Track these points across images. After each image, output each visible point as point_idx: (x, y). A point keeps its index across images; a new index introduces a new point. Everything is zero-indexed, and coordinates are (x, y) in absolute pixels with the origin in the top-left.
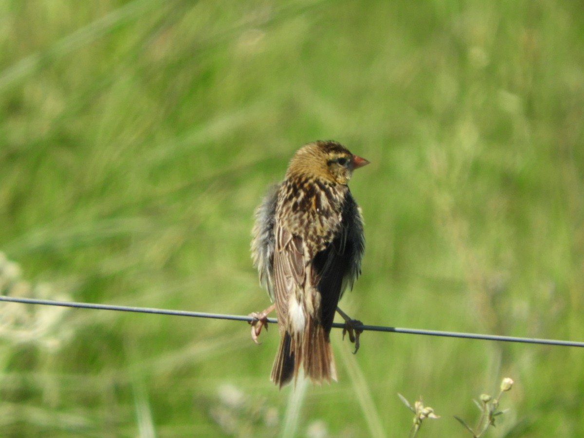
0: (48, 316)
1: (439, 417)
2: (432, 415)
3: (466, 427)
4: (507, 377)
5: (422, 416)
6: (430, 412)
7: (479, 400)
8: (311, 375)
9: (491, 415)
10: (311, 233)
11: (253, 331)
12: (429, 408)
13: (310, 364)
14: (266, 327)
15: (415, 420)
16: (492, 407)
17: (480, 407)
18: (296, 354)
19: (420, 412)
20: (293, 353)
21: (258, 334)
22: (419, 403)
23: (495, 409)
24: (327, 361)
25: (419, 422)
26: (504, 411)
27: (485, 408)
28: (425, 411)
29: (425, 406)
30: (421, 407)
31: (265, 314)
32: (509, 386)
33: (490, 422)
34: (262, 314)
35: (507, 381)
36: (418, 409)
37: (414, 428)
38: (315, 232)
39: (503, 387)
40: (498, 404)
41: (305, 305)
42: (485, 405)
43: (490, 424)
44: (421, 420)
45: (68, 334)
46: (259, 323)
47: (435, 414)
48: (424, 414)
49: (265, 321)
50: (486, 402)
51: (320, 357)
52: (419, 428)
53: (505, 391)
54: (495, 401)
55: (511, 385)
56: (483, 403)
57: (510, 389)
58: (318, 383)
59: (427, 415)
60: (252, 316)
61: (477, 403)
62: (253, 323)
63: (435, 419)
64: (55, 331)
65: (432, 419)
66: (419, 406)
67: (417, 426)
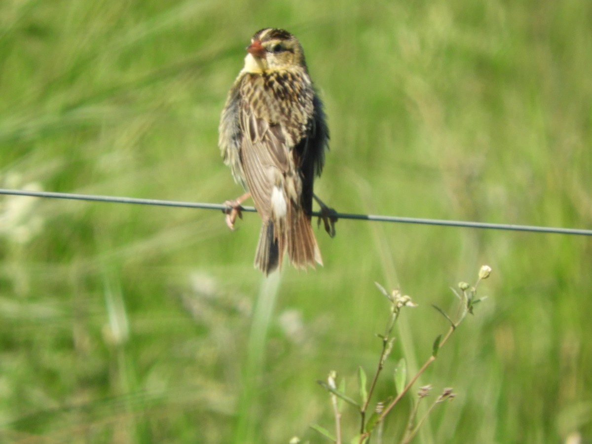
0: (18, 206)
1: (417, 305)
2: (409, 304)
3: (444, 315)
4: (485, 264)
5: (400, 305)
6: (408, 300)
7: (456, 289)
8: (296, 260)
9: (469, 302)
10: (292, 120)
11: (229, 219)
12: (407, 297)
13: (294, 249)
14: (240, 215)
15: (392, 309)
16: (470, 295)
17: (457, 295)
18: (279, 239)
19: (397, 300)
20: (277, 240)
21: (233, 222)
22: (397, 292)
23: (473, 297)
24: (310, 246)
25: (397, 310)
26: (482, 299)
27: (463, 296)
28: (403, 299)
29: (402, 296)
30: (399, 296)
31: (238, 202)
32: (488, 274)
33: (468, 310)
34: (236, 201)
35: (485, 269)
36: (396, 298)
37: (391, 317)
38: (297, 119)
39: (481, 275)
40: (476, 291)
41: (286, 190)
42: (463, 293)
43: (468, 312)
44: (398, 308)
45: (37, 223)
46: (234, 212)
47: (413, 302)
48: (401, 302)
49: (240, 209)
50: (463, 290)
51: (303, 242)
52: (397, 316)
53: (483, 278)
54: (473, 289)
55: (490, 273)
56: (461, 291)
57: (488, 276)
58: (303, 268)
59: (404, 304)
60: (226, 205)
61: (455, 291)
62: (228, 211)
63: (413, 307)
64: (25, 220)
65: (409, 307)
66: (396, 294)
67: (394, 315)
